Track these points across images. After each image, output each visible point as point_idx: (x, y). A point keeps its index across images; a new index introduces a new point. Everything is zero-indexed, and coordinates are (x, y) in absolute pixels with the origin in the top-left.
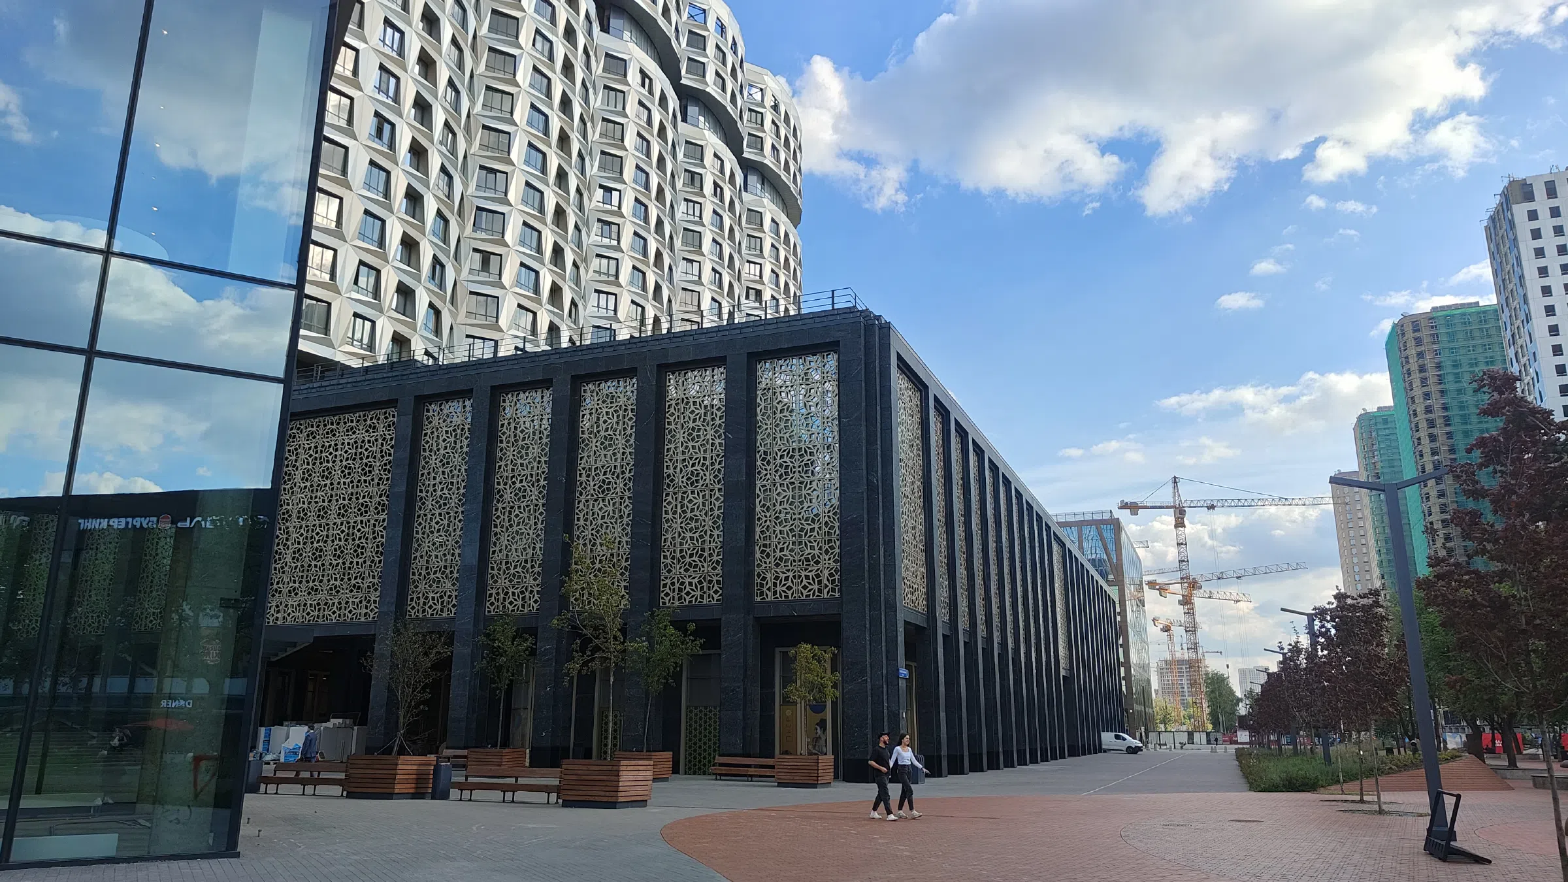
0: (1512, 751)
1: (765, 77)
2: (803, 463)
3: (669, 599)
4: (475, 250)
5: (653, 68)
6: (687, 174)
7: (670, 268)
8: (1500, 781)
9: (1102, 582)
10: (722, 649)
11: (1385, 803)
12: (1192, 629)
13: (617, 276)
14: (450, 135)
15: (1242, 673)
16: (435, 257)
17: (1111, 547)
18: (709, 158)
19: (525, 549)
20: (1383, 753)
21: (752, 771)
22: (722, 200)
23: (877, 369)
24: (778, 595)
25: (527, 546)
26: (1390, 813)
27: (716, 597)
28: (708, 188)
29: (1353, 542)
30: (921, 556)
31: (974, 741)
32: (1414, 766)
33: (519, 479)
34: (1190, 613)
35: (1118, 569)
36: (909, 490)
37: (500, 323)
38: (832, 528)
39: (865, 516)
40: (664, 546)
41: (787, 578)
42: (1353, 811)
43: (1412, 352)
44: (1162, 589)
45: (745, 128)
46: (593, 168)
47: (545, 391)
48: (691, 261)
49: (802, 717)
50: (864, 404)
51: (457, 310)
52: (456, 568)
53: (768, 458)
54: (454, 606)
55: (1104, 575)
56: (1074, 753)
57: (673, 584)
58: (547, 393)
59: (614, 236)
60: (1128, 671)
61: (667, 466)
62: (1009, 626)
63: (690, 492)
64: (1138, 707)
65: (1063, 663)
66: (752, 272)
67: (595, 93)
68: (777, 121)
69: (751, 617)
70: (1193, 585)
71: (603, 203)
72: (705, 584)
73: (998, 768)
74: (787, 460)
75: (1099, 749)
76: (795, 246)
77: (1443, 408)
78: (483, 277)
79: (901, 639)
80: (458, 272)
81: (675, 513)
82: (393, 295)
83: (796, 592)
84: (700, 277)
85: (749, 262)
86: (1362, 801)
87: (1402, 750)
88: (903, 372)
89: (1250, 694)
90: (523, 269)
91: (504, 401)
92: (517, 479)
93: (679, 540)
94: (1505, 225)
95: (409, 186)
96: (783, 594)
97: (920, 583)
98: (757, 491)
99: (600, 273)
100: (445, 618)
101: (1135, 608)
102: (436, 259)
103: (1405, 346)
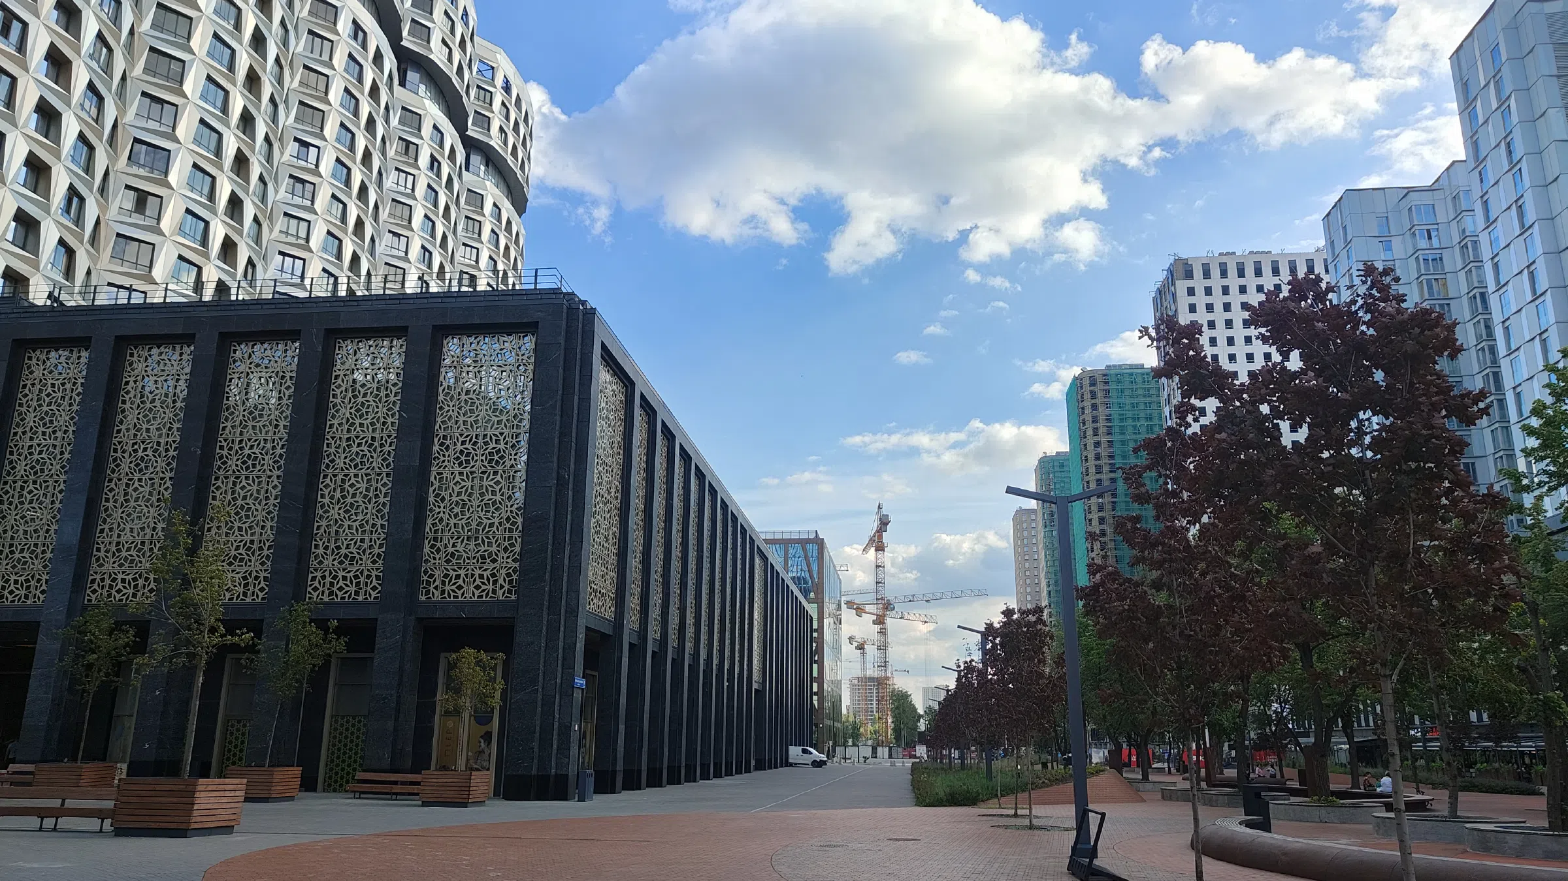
0: (1145, 765)
1: (498, 55)
2: (487, 452)
3: (317, 592)
4: (128, 187)
5: (369, 22)
6: (400, 142)
7: (373, 240)
8: (1134, 791)
9: (801, 598)
10: (376, 651)
11: (1037, 817)
12: (882, 647)
13: (307, 240)
14: (104, 50)
15: (925, 691)
16: (71, 188)
17: (815, 567)
18: (427, 130)
19: (143, 529)
20: (1039, 767)
21: (397, 789)
22: (439, 175)
23: (578, 357)
24: (446, 595)
25: (145, 525)
26: (1040, 828)
27: (373, 594)
28: (424, 160)
29: (1028, 573)
30: (612, 560)
31: (654, 755)
32: (1063, 780)
33: (142, 446)
34: (883, 632)
35: (819, 588)
36: (605, 489)
37: (153, 274)
38: (514, 523)
39: (552, 513)
40: (316, 534)
41: (458, 577)
42: (1006, 827)
43: (1088, 404)
44: (859, 611)
45: (471, 103)
46: (288, 118)
47: (185, 348)
48: (398, 235)
49: (465, 729)
50: (560, 392)
51: (98, 252)
52: (50, 547)
53: (448, 442)
54: (43, 592)
55: (806, 593)
56: (760, 766)
57: (324, 577)
58: (187, 350)
59: (308, 195)
60: (821, 686)
61: (328, 444)
62: (704, 638)
63: (352, 475)
64: (828, 722)
65: (756, 676)
66: (468, 256)
67: (297, 37)
68: (507, 104)
69: (413, 617)
70: (888, 606)
71: (298, 158)
72: (362, 579)
73: (679, 783)
74: (470, 447)
75: (786, 763)
76: (517, 235)
77: (1110, 456)
78: (137, 219)
79: (580, 646)
80: (104, 208)
81: (332, 497)
82: (9, 224)
83: (470, 593)
84: (406, 253)
85: (464, 244)
86: (1016, 815)
87: (1055, 764)
88: (608, 364)
89: (929, 710)
90: (190, 217)
91: (132, 355)
92: (140, 447)
93: (335, 528)
94: (1169, 297)
95: (42, 98)
96: (452, 594)
97: (609, 588)
98: (432, 479)
99: (287, 234)
100: (30, 607)
101: (833, 626)
102: (72, 191)
103: (1082, 398)
